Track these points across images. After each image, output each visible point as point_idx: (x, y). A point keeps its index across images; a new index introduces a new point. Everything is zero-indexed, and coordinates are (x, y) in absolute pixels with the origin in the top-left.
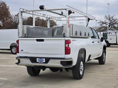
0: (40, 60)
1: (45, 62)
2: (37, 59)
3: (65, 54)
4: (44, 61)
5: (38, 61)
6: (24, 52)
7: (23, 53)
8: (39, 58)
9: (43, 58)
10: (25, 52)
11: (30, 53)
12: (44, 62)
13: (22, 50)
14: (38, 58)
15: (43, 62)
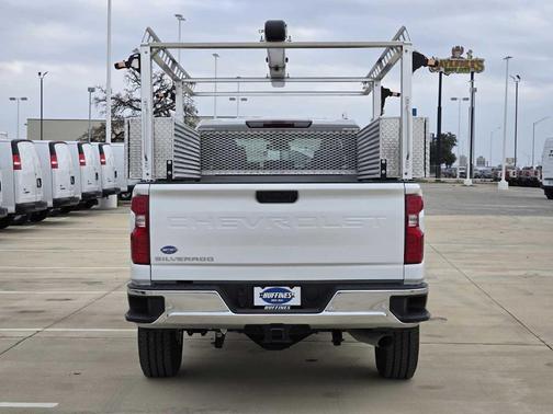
0: (271, 295)
1: (299, 304)
2: (257, 291)
3: (406, 263)
4: (296, 301)
5: (258, 301)
6: (180, 259)
7: (176, 262)
8: (267, 288)
9: (292, 284)
10: (186, 259)
11: (215, 262)
12: (292, 307)
13: (169, 250)
14: (262, 284)
15: (291, 303)
